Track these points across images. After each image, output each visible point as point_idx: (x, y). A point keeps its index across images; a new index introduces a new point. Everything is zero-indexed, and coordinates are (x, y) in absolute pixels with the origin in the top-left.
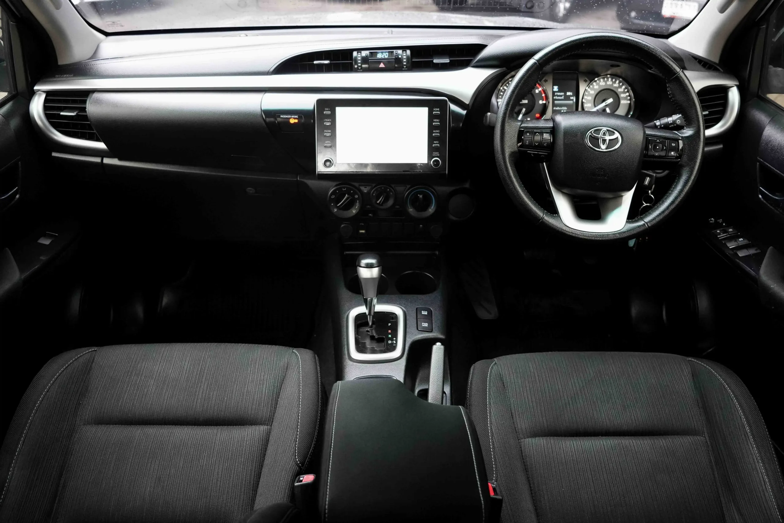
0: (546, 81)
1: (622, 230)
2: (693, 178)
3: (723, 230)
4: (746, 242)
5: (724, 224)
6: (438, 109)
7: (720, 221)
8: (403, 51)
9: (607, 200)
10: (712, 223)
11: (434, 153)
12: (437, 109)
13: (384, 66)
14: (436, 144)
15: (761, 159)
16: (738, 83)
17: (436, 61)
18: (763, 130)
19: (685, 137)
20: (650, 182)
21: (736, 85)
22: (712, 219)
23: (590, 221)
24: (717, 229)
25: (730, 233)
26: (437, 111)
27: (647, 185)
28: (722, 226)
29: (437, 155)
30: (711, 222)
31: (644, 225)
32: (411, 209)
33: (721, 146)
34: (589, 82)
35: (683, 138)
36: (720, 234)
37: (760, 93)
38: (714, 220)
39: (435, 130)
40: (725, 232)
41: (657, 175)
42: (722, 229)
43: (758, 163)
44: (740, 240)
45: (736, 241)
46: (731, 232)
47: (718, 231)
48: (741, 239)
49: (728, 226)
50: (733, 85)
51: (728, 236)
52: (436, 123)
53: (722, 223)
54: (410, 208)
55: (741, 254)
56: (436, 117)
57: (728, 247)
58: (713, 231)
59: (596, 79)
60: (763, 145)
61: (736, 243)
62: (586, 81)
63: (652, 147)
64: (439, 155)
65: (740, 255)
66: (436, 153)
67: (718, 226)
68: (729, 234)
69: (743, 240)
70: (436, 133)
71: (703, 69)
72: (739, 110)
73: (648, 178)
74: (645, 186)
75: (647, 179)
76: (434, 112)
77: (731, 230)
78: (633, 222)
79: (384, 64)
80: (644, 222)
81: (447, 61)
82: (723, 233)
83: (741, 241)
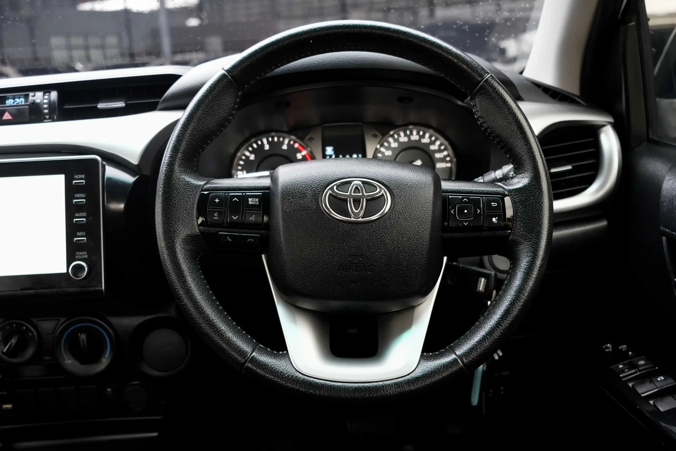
0: (311, 139)
1: (413, 375)
2: (538, 263)
3: (629, 364)
4: (670, 382)
5: (630, 353)
6: (83, 176)
7: (624, 347)
8: (44, 94)
9: (390, 315)
10: (609, 352)
11: (77, 253)
12: (80, 176)
13: (10, 118)
14: (81, 238)
15: (666, 228)
16: (611, 120)
17: (101, 106)
18: (662, 183)
19: (513, 190)
20: (487, 286)
21: (610, 123)
22: (608, 345)
23: (352, 359)
24: (619, 362)
25: (640, 368)
26: (80, 180)
27: (483, 291)
28: (627, 357)
29: (84, 257)
30: (607, 350)
31: (455, 360)
32: (68, 360)
33: (604, 223)
34: (380, 136)
35: (512, 193)
36: (623, 371)
37: (651, 136)
38: (611, 347)
39: (78, 212)
40: (633, 366)
41: (498, 274)
42: (626, 362)
43: (664, 238)
44: (659, 379)
45: (651, 382)
46: (643, 365)
47: (621, 366)
48: (661, 378)
49: (638, 355)
50: (605, 124)
51: (638, 373)
52: (80, 199)
53: (627, 352)
54: (66, 358)
55: (663, 407)
56: (79, 189)
57: (639, 395)
58: (613, 367)
59: (391, 133)
60: (665, 204)
61: (652, 386)
62: (375, 136)
63: (455, 211)
64: (86, 256)
65: (662, 409)
66: (81, 253)
67: (622, 357)
68: (640, 371)
69: (665, 379)
70: (80, 219)
71: (551, 99)
72: (621, 163)
73: (483, 279)
74: (480, 293)
75: (481, 282)
76: (74, 181)
77: (642, 362)
78: (435, 357)
79: (11, 114)
80: (456, 354)
81: (121, 104)
82: (630, 370)
83: (661, 381)
